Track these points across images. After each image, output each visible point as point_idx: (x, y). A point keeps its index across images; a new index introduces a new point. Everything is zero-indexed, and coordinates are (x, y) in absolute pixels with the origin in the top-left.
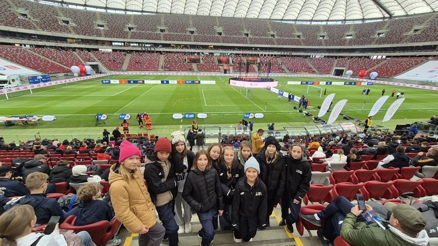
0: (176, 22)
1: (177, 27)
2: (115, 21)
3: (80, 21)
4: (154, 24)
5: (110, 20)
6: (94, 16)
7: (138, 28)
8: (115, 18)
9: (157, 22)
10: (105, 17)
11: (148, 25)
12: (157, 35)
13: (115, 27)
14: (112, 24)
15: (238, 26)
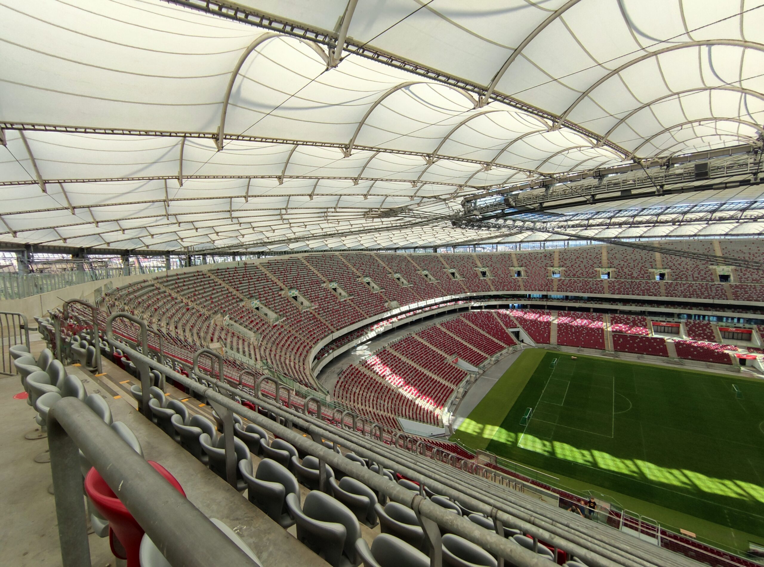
1: (631, 265)
2: (534, 263)
3: (496, 270)
4: (591, 263)
5: (528, 263)
6: (509, 258)
7: (567, 272)
8: (533, 258)
10: (522, 258)
11: (582, 266)
13: (535, 273)
14: (531, 268)
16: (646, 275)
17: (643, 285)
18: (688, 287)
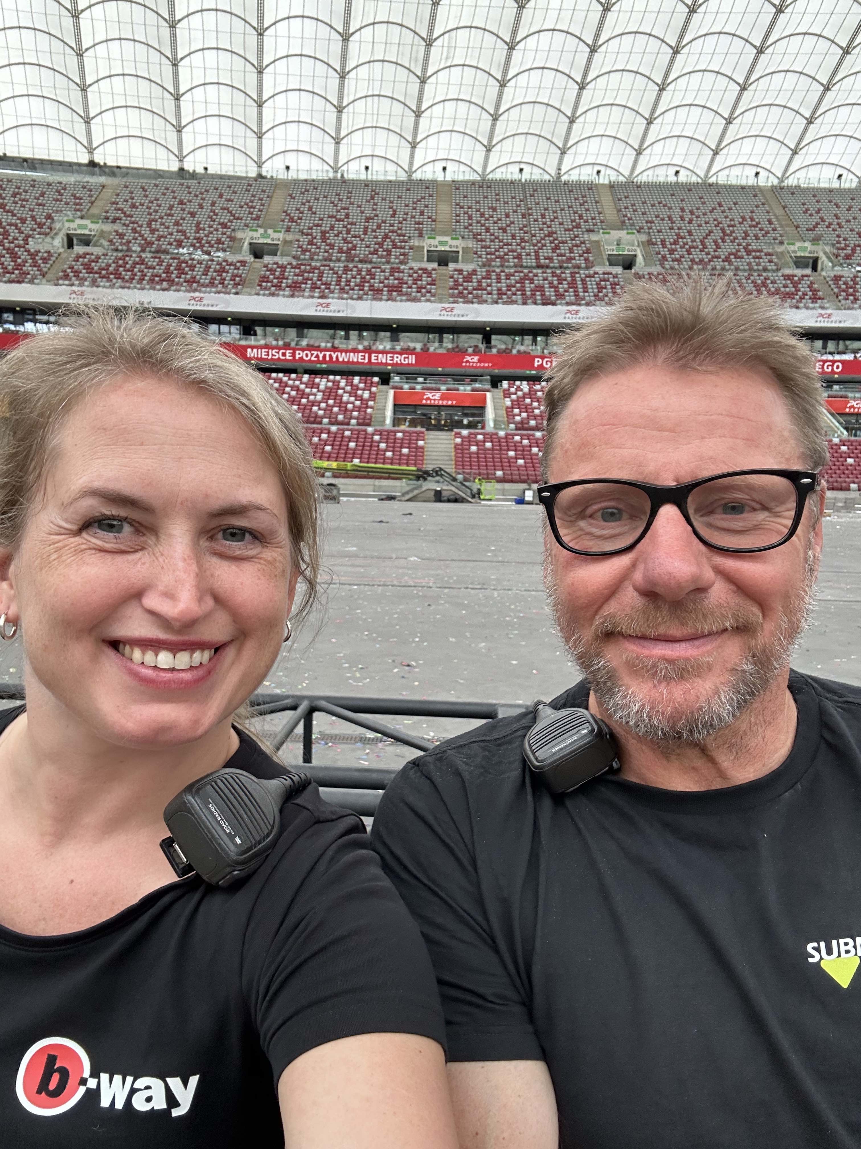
0: (353, 211)
1: (355, 230)
4: (225, 218)
7: (121, 236)
9: (243, 212)
11: (189, 226)
12: (223, 270)
15: (744, 219)
16: (395, 252)
17: (379, 276)
18: (522, 281)
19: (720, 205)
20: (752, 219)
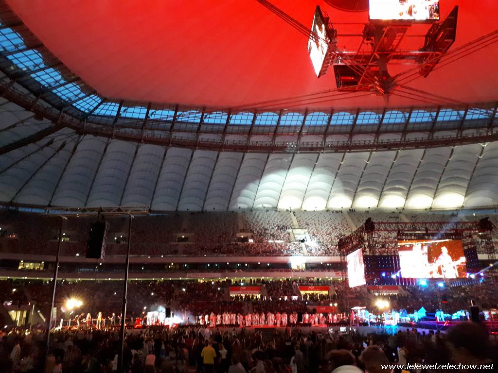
4: (169, 229)
9: (174, 226)
15: (339, 224)
19: (331, 219)
20: (342, 224)
